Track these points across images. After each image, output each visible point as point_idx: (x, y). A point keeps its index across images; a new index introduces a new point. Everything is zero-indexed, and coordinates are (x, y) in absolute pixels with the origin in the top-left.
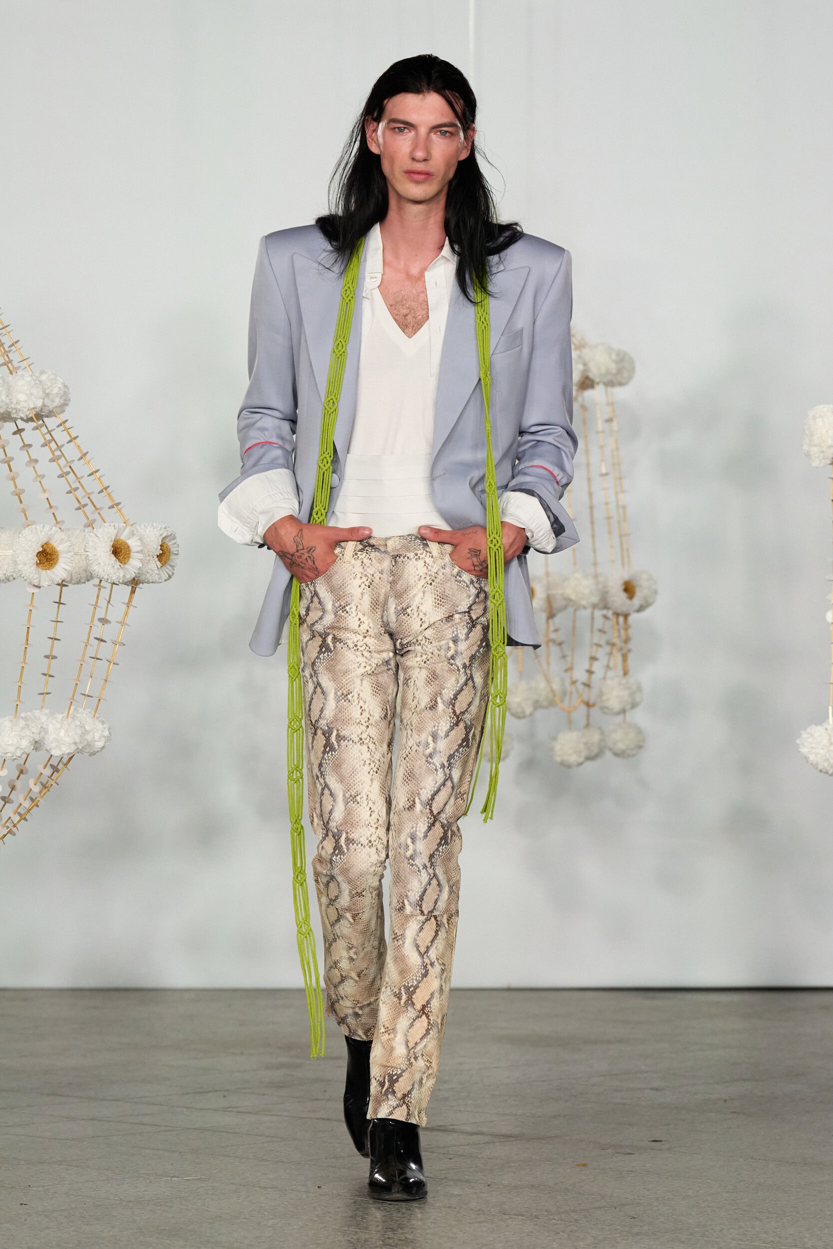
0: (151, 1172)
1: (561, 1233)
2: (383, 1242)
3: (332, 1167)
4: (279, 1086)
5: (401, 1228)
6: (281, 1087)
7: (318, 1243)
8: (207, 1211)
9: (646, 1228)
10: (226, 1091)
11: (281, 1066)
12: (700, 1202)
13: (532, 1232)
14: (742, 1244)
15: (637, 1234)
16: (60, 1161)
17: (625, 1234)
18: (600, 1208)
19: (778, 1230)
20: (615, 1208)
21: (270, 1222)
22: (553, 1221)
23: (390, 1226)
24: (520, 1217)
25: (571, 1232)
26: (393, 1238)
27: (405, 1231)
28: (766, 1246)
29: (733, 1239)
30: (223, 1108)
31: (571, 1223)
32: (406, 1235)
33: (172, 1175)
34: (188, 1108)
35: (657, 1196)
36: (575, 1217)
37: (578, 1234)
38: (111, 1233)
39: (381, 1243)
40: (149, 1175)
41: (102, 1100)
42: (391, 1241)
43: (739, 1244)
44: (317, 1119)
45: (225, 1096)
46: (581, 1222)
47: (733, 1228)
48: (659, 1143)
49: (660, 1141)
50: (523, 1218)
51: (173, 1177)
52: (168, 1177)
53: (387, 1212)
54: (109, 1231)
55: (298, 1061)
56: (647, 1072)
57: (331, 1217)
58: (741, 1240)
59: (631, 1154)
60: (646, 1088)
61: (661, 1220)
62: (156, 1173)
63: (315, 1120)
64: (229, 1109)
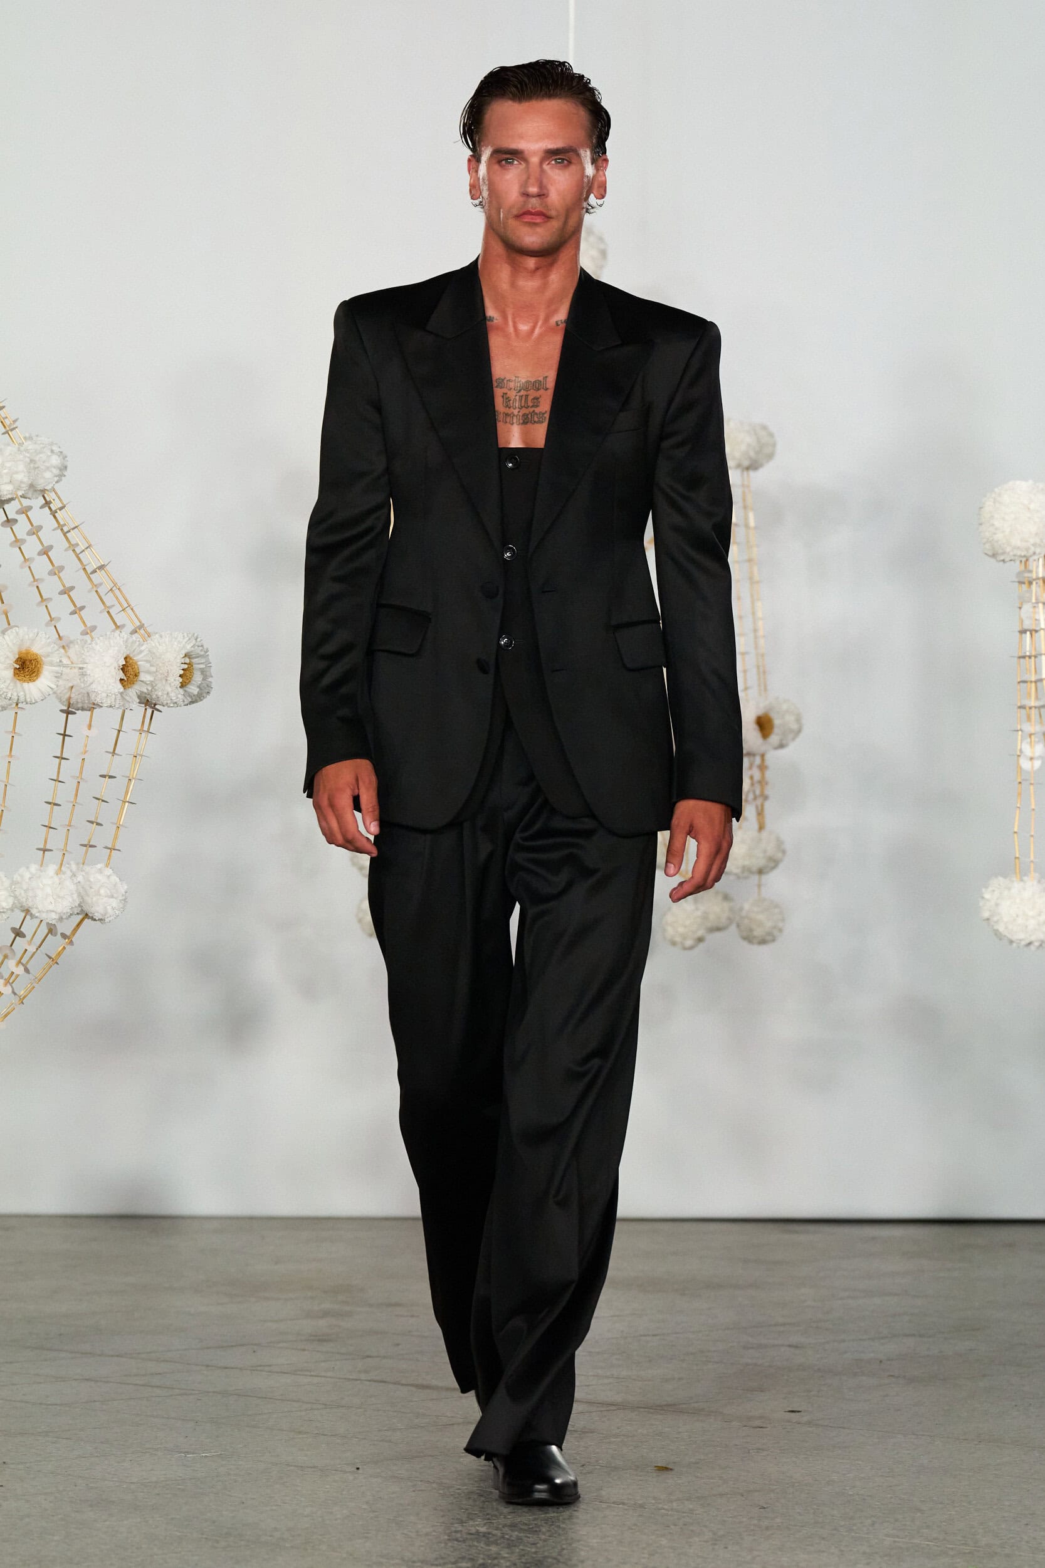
0: (159, 1446)
1: (672, 1527)
2: (449, 1536)
3: (387, 1441)
4: (323, 1339)
5: (472, 1519)
6: (325, 1341)
7: (366, 1537)
8: (228, 1495)
9: (778, 1520)
10: (255, 1345)
11: (325, 1314)
12: (847, 1488)
13: (635, 1525)
14: (898, 1542)
15: (767, 1528)
16: (47, 1432)
17: (752, 1527)
18: (721, 1495)
19: (945, 1523)
20: (741, 1495)
21: (308, 1510)
22: (663, 1511)
24: (621, 1506)
25: (685, 1525)
26: (461, 1531)
27: (477, 1523)
28: (928, 1545)
29: (888, 1535)
30: (252, 1367)
31: (685, 1515)
32: (477, 1528)
33: (186, 1450)
34: (208, 1366)
35: (794, 1481)
36: (691, 1506)
37: (691, 1528)
38: (107, 1523)
39: (446, 1537)
40: (157, 1450)
41: (99, 1355)
42: (459, 1535)
43: (895, 1542)
44: (368, 1381)
45: (254, 1352)
46: (697, 1512)
47: (888, 1521)
48: (797, 1414)
49: (799, 1412)
50: (626, 1507)
51: (188, 1453)
52: (181, 1452)
54: (105, 1521)
55: (348, 1308)
56: (784, 1324)
57: (383, 1505)
58: (897, 1537)
59: (762, 1427)
60: (783, 1345)
61: (798, 1510)
62: (165, 1447)
63: (368, 1383)
64: (259, 1368)
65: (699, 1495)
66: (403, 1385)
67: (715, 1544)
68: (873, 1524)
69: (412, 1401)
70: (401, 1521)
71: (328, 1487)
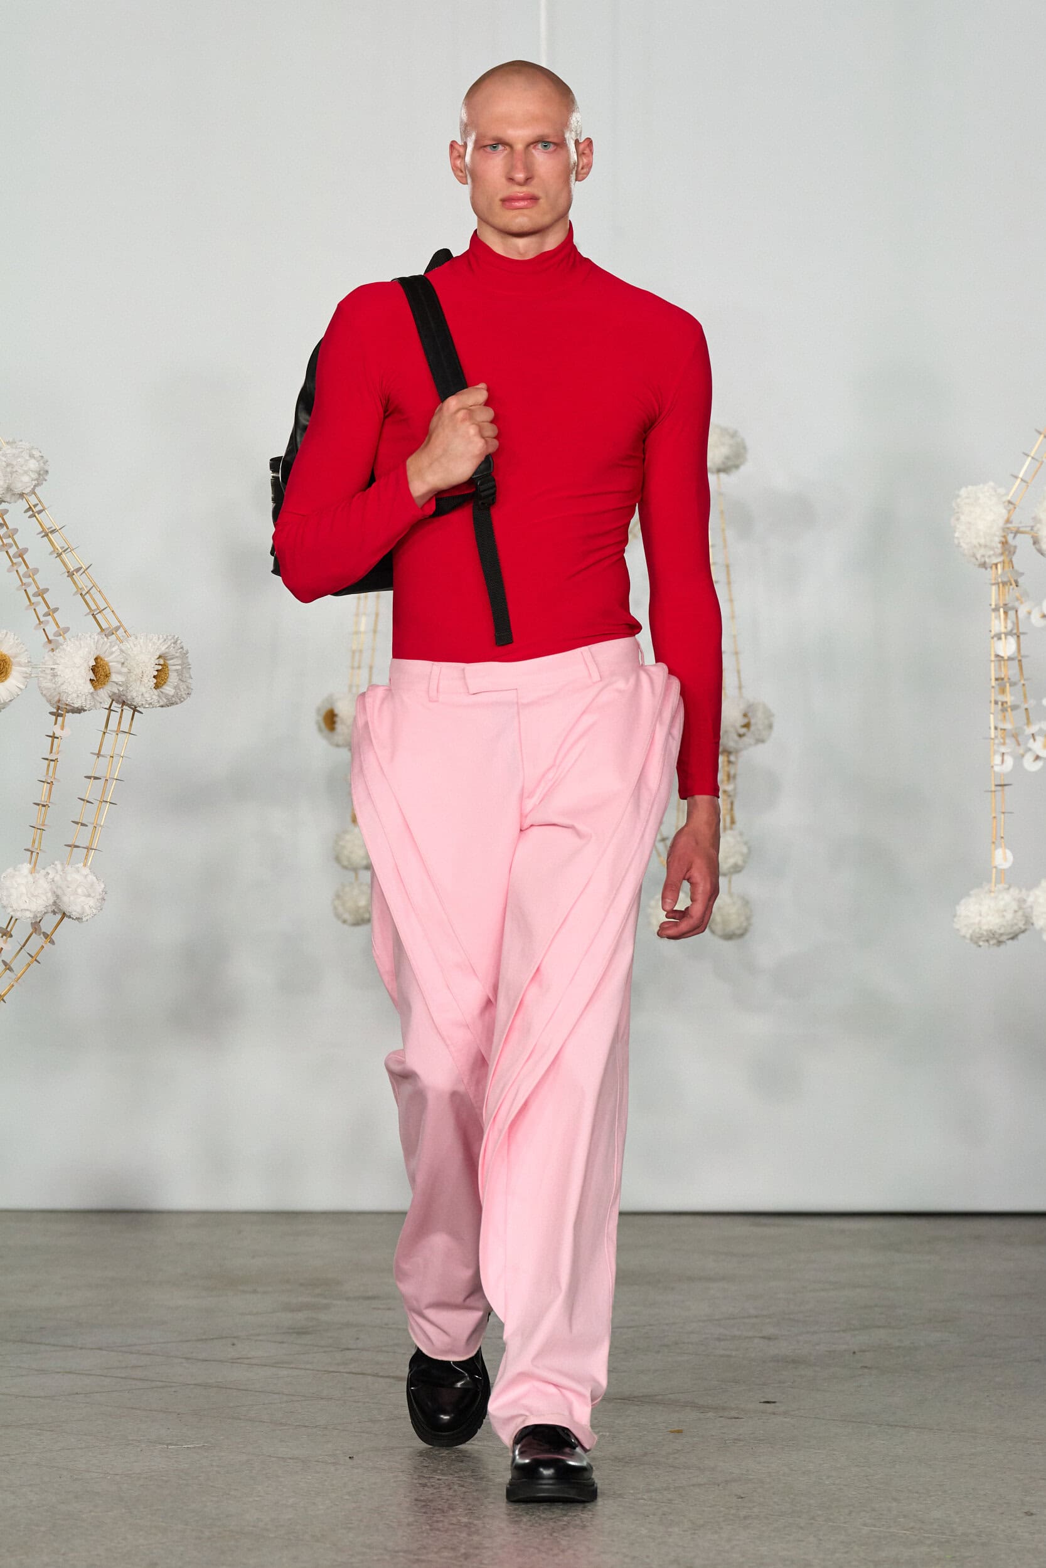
0: (142, 1438)
1: (651, 1516)
2: (431, 1526)
3: (367, 1433)
4: (302, 1332)
5: (453, 1509)
7: (350, 1528)
8: (212, 1486)
9: (756, 1510)
10: (235, 1337)
11: (303, 1307)
12: (824, 1478)
14: (875, 1531)
15: (745, 1518)
16: (31, 1424)
17: (731, 1517)
18: (700, 1485)
19: (921, 1513)
20: (718, 1485)
21: (291, 1501)
22: (642, 1501)
23: (440, 1507)
25: (664, 1514)
26: (442, 1521)
27: (458, 1513)
28: (905, 1534)
29: (865, 1525)
30: (232, 1359)
31: (663, 1504)
32: (459, 1518)
33: (169, 1442)
34: (187, 1359)
35: (770, 1471)
36: (670, 1496)
37: (672, 1518)
38: (93, 1514)
39: (428, 1527)
40: (139, 1441)
41: (81, 1348)
42: (440, 1525)
43: (872, 1531)
44: (347, 1373)
45: (233, 1345)
46: (676, 1502)
47: (864, 1511)
48: (773, 1404)
49: (774, 1402)
51: (171, 1444)
52: (163, 1444)
53: (435, 1489)
54: (91, 1511)
55: (325, 1301)
56: (757, 1316)
57: (365, 1495)
58: (875, 1526)
59: (737, 1418)
60: (755, 1337)
61: (776, 1500)
62: (148, 1439)
63: (346, 1375)
64: (239, 1361)
65: (677, 1485)
66: (382, 1377)
67: (694, 1534)
68: (850, 1513)
69: (390, 1393)
70: (382, 1512)
71: (310, 1477)
